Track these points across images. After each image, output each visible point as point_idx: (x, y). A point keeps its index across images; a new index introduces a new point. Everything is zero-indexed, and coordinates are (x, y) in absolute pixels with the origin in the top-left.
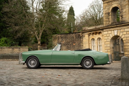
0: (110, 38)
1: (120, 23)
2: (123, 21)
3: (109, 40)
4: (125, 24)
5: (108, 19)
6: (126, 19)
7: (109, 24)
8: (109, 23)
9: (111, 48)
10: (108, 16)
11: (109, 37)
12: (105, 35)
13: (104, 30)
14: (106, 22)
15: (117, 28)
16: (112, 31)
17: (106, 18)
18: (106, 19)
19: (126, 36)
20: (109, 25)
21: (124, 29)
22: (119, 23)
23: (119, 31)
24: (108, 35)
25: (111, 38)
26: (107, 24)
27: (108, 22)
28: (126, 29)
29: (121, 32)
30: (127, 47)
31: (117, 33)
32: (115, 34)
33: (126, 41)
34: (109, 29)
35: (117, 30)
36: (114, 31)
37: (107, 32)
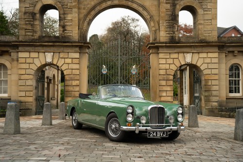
0: (35, 68)
1: (59, 40)
2: (65, 37)
3: (33, 72)
4: (72, 43)
5: (32, 25)
6: (71, 34)
7: (33, 38)
8: (33, 36)
9: (34, 88)
10: (32, 20)
11: (34, 64)
12: (23, 60)
13: (20, 48)
14: (26, 32)
15: (52, 49)
16: (40, 54)
17: (27, 22)
18: (26, 24)
19: (71, 66)
21: (68, 52)
22: (57, 40)
23: (57, 55)
24: (28, 61)
25: (37, 68)
26: (27, 37)
27: (31, 34)
28: (72, 53)
29: (61, 57)
30: (71, 89)
31: (53, 59)
32: (47, 61)
33: (71, 76)
34: (33, 47)
35: (52, 54)
36: (46, 54)
37: (28, 54)
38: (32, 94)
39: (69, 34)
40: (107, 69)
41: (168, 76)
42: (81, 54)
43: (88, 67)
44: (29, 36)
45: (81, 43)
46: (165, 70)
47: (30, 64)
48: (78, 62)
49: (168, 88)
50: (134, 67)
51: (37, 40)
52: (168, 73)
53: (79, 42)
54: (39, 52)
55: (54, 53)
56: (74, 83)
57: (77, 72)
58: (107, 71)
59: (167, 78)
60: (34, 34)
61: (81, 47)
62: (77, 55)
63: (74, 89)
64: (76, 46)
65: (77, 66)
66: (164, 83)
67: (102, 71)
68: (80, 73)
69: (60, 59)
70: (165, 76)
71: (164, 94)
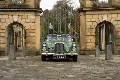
0: (7, 25)
1: (22, 7)
2: (25, 5)
4: (30, 9)
6: (29, 4)
9: (7, 38)
11: (6, 23)
15: (17, 13)
16: (9, 16)
19: (30, 24)
20: (5, 7)
21: (28, 15)
22: (20, 7)
23: (20, 17)
27: (3, 3)
28: (30, 16)
29: (23, 18)
30: (30, 38)
31: (18, 19)
32: (14, 21)
33: (30, 30)
34: (5, 12)
35: (17, 16)
36: (13, 16)
37: (2, 16)
38: (5, 42)
39: (28, 4)
40: (53, 26)
41: (92, 30)
42: (36, 16)
43: (40, 25)
44: (2, 4)
45: (36, 9)
46: (90, 26)
47: (3, 23)
48: (34, 22)
49: (92, 37)
50: (70, 24)
51: (7, 7)
52: (92, 27)
53: (34, 8)
54: (9, 15)
55: (18, 15)
56: (32, 35)
57: (34, 28)
58: (52, 27)
59: (91, 31)
60: (6, 4)
61: (36, 12)
62: (33, 17)
63: (31, 38)
64: (33, 11)
65: (33, 24)
66: (88, 34)
67: (50, 27)
68: (35, 28)
69: (23, 20)
70: (89, 30)
71: (89, 41)
